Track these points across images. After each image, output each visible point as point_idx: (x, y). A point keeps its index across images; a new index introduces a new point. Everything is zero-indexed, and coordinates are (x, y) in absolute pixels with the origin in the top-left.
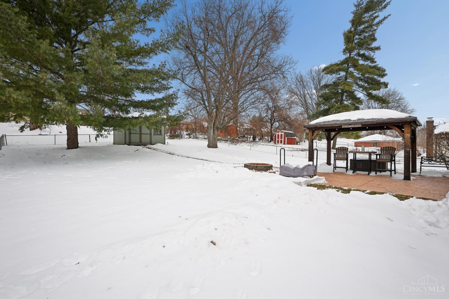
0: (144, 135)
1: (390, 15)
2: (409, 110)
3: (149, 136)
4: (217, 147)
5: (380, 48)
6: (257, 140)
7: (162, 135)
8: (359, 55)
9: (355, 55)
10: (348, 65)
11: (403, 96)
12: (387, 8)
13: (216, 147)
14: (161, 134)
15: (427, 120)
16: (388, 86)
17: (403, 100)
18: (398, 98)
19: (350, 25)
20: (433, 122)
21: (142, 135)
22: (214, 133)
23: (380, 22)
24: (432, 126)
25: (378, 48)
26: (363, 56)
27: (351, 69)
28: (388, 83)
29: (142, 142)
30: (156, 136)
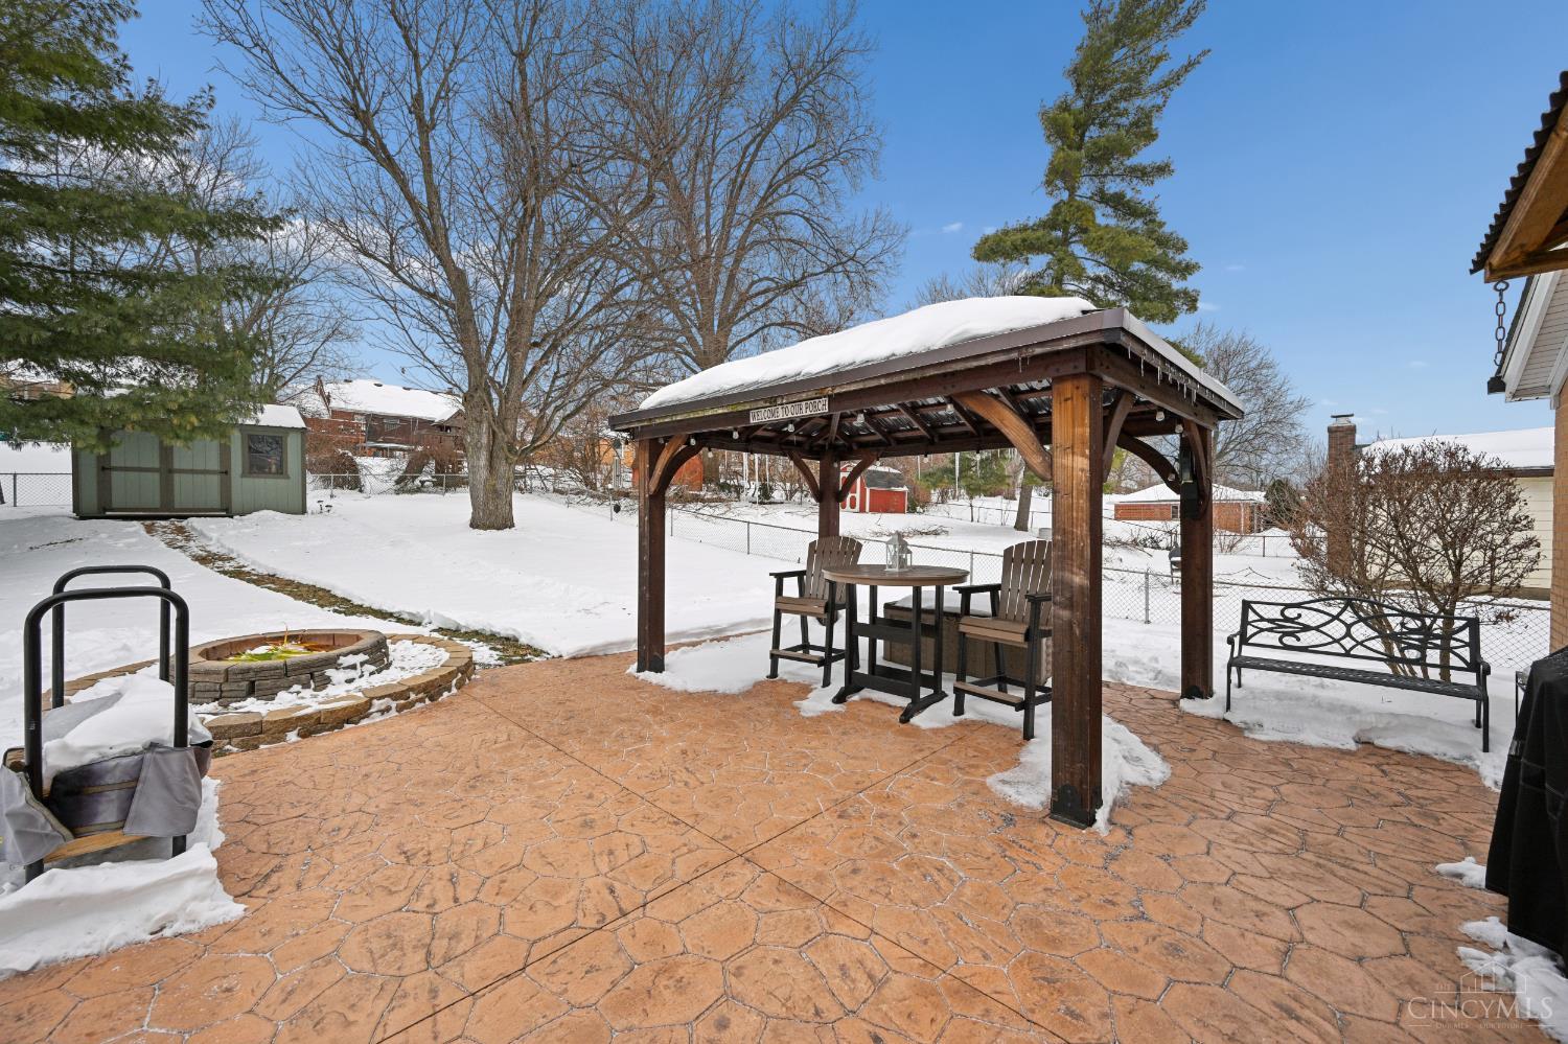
0: (184, 476)
1: (1204, 53)
2: (1291, 403)
3: (215, 479)
4: (512, 526)
5: (1172, 168)
6: (777, 495)
7: (288, 478)
8: (1103, 198)
9: (1091, 198)
10: (1066, 232)
11: (1270, 357)
12: (1194, 22)
13: (506, 523)
14: (281, 471)
15: (1332, 422)
16: (1199, 304)
17: (1271, 371)
18: (1253, 364)
19: (1067, 87)
20: (1352, 430)
21: (176, 477)
22: (491, 466)
23: (1175, 79)
24: (1350, 446)
25: (1163, 170)
26: (1118, 203)
27: (1078, 249)
28: (1198, 293)
29: (177, 506)
30: (257, 480)
